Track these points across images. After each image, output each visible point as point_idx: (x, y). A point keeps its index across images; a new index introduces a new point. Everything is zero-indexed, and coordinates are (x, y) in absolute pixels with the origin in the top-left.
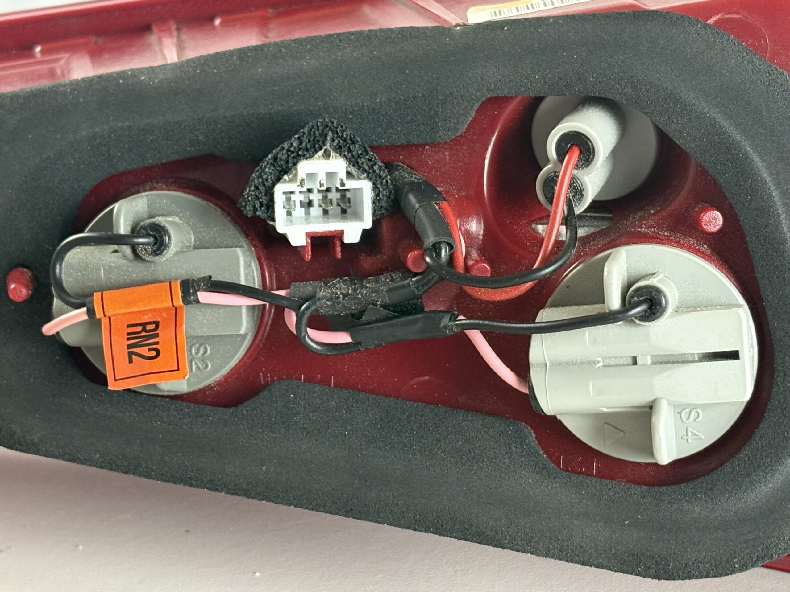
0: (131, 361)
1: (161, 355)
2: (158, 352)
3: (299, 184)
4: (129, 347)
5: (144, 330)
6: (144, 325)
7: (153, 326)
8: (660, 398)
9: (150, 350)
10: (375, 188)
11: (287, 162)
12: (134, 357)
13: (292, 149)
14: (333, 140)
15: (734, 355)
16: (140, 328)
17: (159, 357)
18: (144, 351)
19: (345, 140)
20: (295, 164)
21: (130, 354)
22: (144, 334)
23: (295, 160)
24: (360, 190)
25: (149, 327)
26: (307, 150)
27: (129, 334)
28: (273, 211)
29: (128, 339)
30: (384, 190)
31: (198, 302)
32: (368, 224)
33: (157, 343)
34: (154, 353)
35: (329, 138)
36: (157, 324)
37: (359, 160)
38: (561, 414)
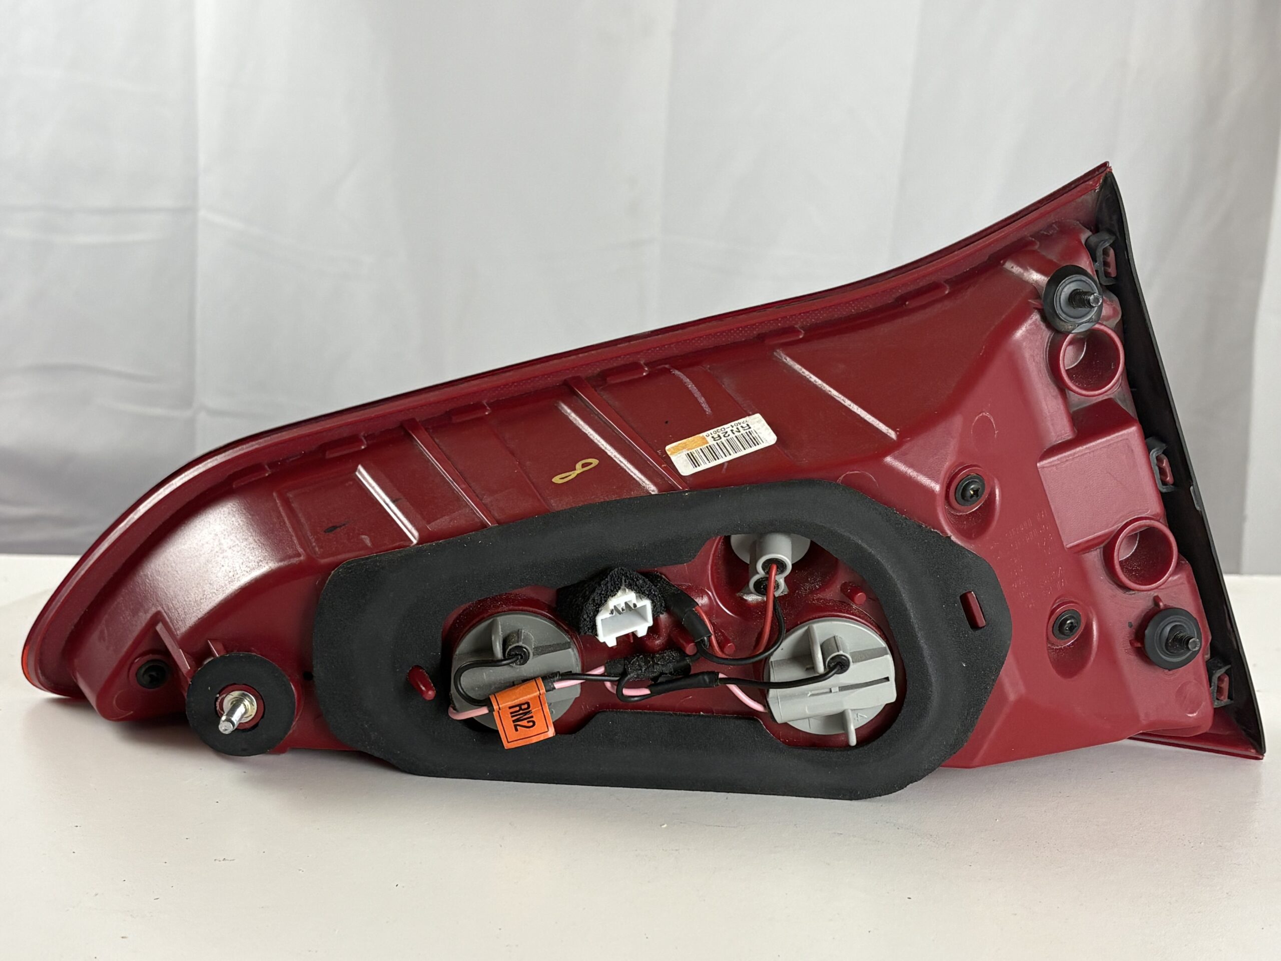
0: (517, 730)
1: (536, 724)
2: (534, 722)
3: (610, 612)
4: (514, 721)
5: (521, 709)
6: (520, 705)
7: (526, 706)
8: (848, 709)
9: (528, 722)
10: (653, 602)
11: (601, 601)
12: (518, 727)
13: (603, 592)
14: (625, 582)
15: (887, 679)
16: (518, 708)
17: (536, 726)
18: (524, 723)
19: (633, 580)
20: (606, 601)
21: (516, 726)
22: (521, 712)
23: (606, 599)
24: (644, 607)
25: (523, 707)
26: (612, 591)
27: (511, 713)
28: (596, 631)
29: (512, 717)
30: (658, 602)
31: (554, 688)
32: (650, 623)
33: (532, 717)
34: (531, 724)
35: (623, 581)
36: (528, 703)
37: (642, 589)
38: (790, 721)
